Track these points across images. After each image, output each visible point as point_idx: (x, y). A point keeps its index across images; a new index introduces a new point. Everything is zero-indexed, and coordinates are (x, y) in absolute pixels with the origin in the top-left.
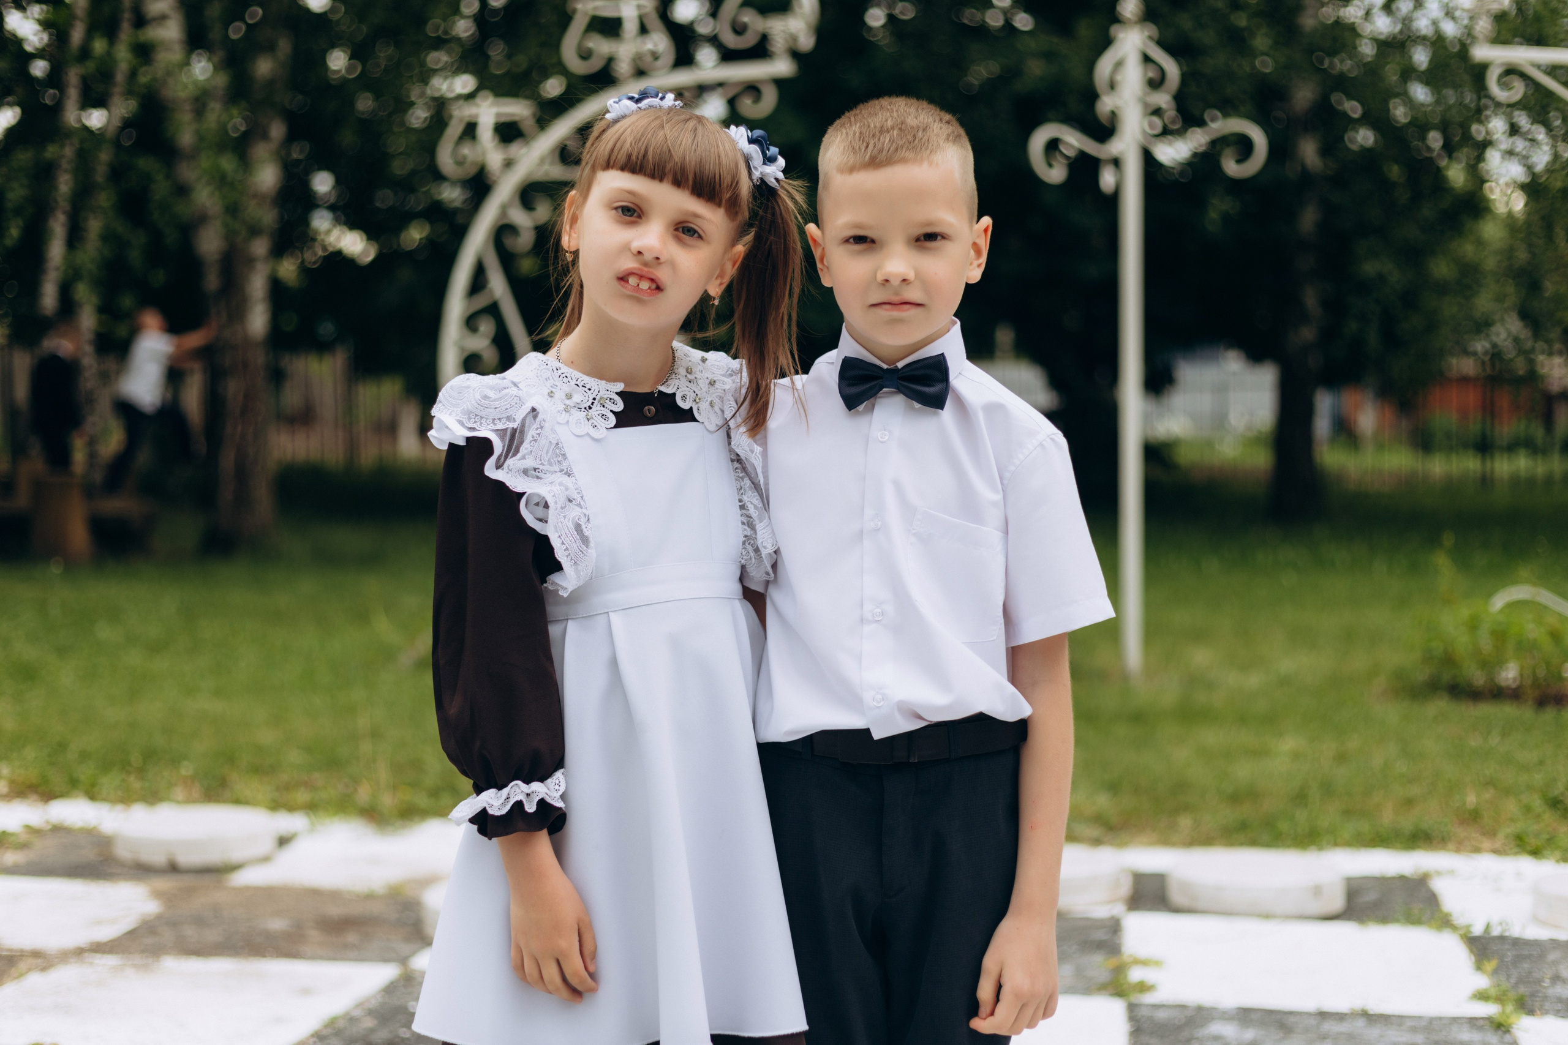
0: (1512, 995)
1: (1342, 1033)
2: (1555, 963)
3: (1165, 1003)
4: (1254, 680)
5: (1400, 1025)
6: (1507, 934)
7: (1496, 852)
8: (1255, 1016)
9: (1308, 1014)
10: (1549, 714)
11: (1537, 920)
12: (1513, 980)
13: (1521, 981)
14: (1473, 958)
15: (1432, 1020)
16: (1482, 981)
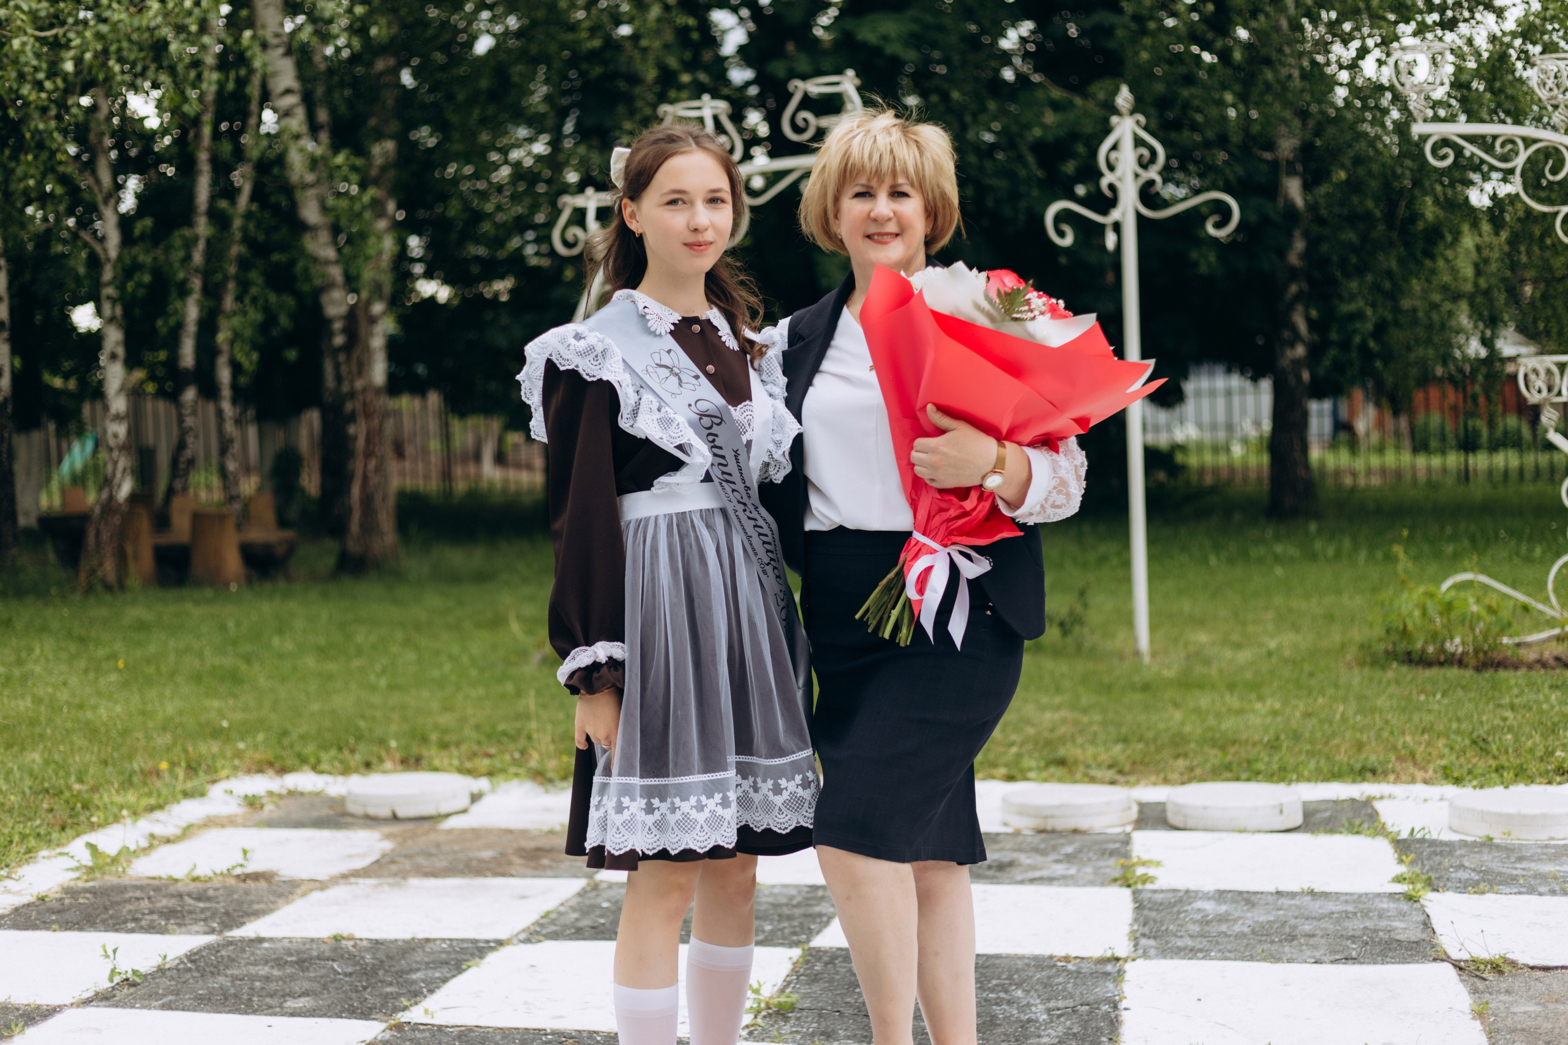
0: (1424, 877)
1: (1290, 905)
2: (1462, 856)
3: (1164, 888)
4: (1244, 656)
5: (1338, 899)
6: (1427, 837)
7: (1426, 782)
8: (1230, 895)
9: (1271, 894)
10: (1488, 674)
11: (1452, 829)
12: (1427, 868)
13: (1432, 869)
14: (1396, 856)
15: (1360, 896)
16: (1402, 869)
